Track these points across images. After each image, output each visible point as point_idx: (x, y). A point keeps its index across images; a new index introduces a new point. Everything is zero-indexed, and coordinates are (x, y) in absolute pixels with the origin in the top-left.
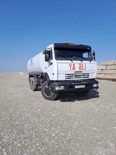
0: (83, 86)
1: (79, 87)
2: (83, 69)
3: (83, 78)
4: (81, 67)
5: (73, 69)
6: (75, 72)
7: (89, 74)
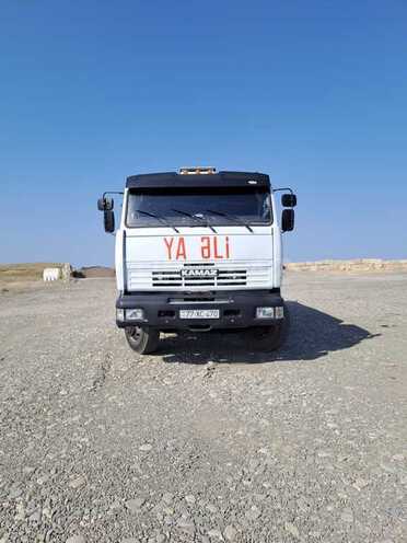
0: (213, 314)
2: (216, 256)
3: (219, 284)
4: (208, 247)
5: (178, 254)
6: (185, 265)
7: (245, 272)
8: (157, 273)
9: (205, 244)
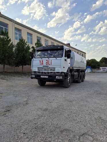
0: (47, 77)
1: (43, 77)
2: (49, 64)
3: (50, 71)
6: (43, 66)
7: (55, 68)
8: (38, 68)
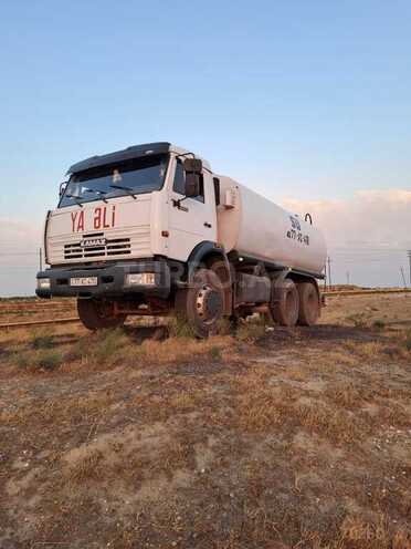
0: (93, 282)
1: (80, 284)
2: (105, 226)
3: (109, 254)
4: (99, 218)
5: (79, 227)
6: (84, 236)
8: (69, 246)
9: (97, 215)
